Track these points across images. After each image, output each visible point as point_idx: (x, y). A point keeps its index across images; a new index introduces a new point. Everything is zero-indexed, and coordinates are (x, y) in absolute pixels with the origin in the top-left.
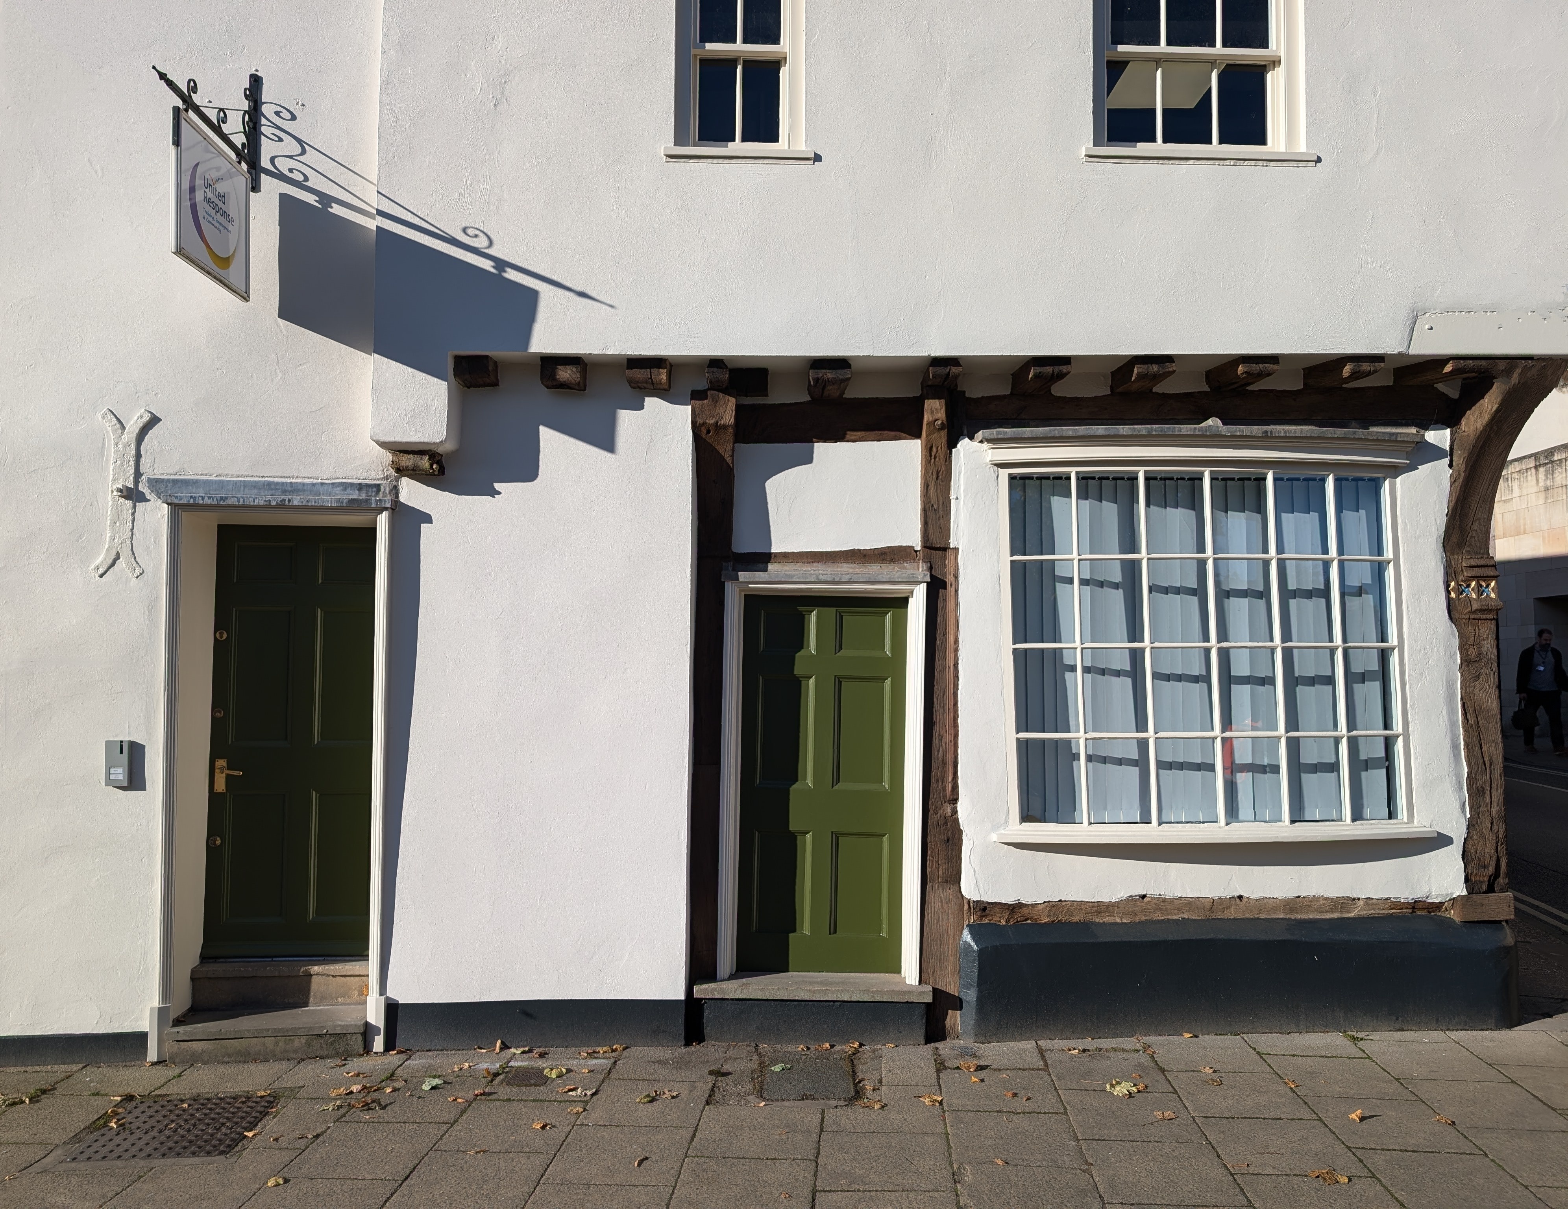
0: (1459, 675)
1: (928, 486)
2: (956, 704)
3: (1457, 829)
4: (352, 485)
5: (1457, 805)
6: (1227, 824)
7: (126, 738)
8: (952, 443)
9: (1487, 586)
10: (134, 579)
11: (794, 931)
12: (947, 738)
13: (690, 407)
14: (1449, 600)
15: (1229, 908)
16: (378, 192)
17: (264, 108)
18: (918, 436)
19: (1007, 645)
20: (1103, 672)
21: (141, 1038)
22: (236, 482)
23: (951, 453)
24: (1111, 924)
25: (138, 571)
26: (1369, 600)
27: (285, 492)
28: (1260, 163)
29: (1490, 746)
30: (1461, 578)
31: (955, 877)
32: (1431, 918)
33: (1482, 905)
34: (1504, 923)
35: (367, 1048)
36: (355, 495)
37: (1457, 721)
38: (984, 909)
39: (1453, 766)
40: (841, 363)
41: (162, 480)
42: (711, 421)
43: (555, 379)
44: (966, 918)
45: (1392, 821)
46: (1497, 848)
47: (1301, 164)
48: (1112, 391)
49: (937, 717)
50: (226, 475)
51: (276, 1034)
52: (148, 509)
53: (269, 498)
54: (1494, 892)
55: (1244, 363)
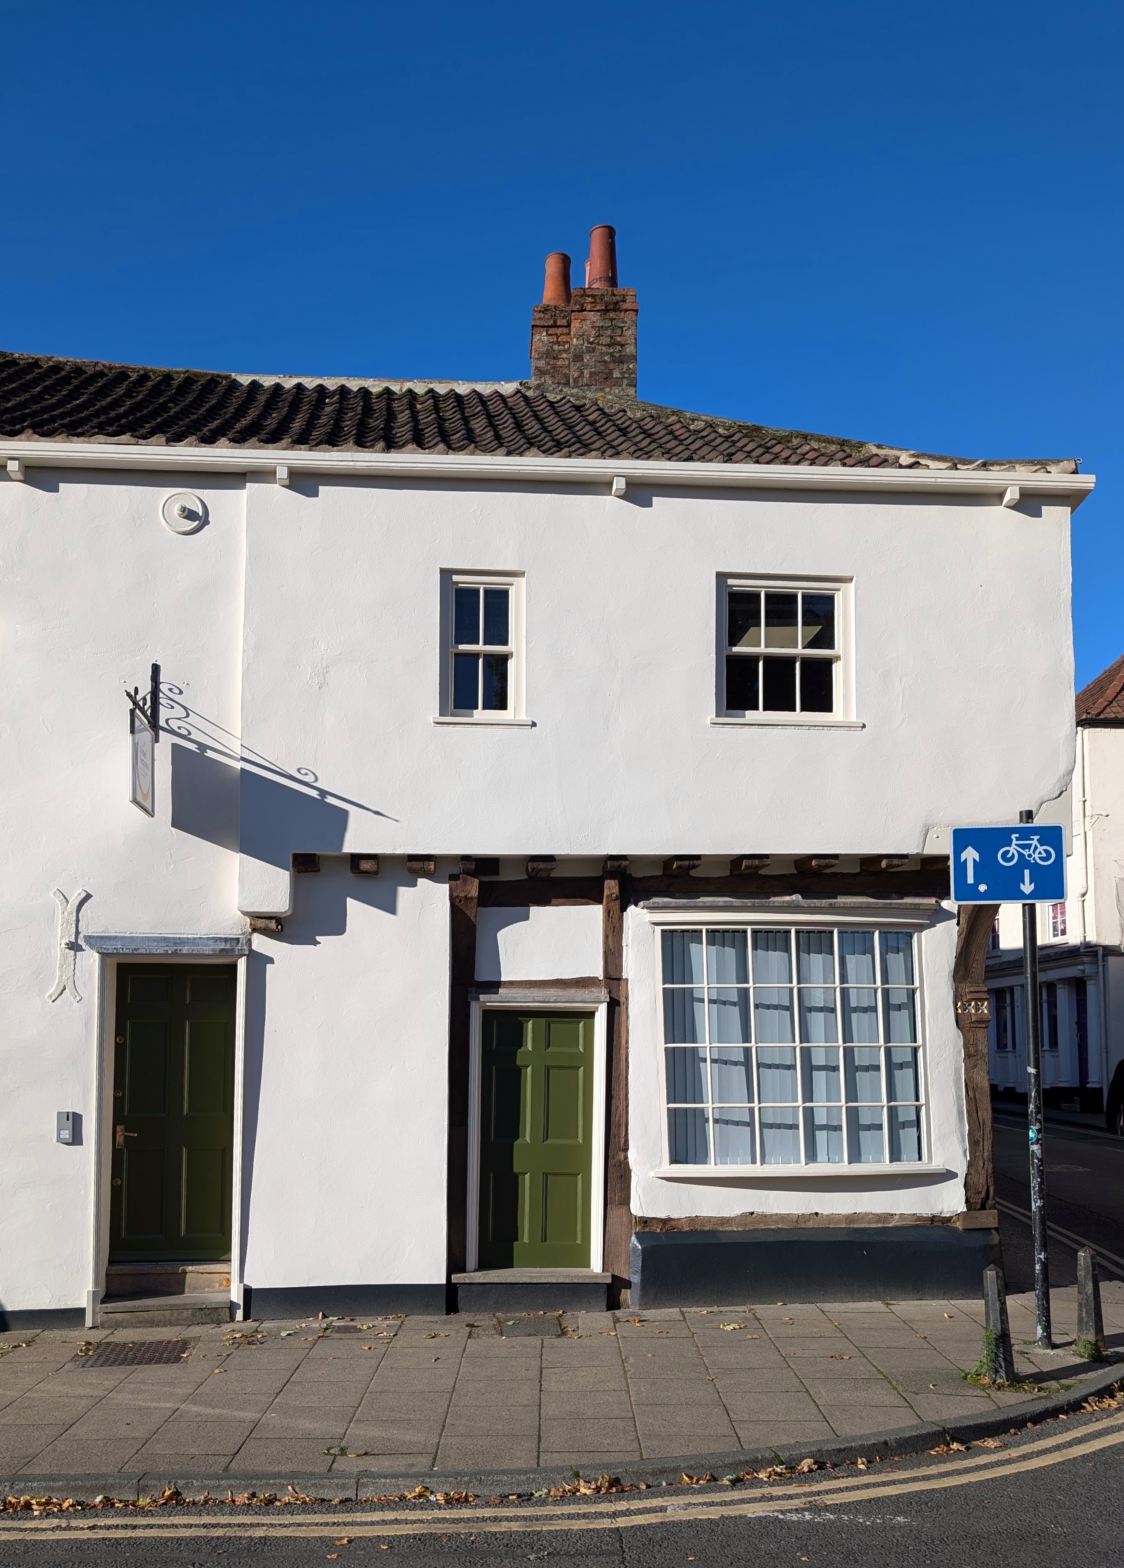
0: (963, 1064)
1: (607, 937)
2: (627, 1084)
3: (960, 1167)
4: (220, 938)
5: (961, 1152)
6: (806, 1164)
7: (70, 1111)
8: (623, 909)
9: (982, 1005)
10: (75, 1003)
11: (517, 1240)
12: (622, 1107)
13: (448, 885)
14: (957, 1015)
15: (809, 1220)
16: (242, 745)
17: (161, 686)
18: (600, 902)
19: (661, 1045)
20: (726, 1062)
21: (81, 1312)
22: (142, 938)
23: (623, 915)
24: (730, 1231)
25: (78, 998)
26: (905, 1013)
27: (175, 944)
28: (826, 728)
29: (983, 1112)
30: (965, 1000)
31: (626, 1201)
32: (944, 1227)
33: (977, 1218)
34: (993, 1231)
35: (232, 1319)
36: (222, 946)
37: (962, 1095)
38: (646, 1222)
39: (958, 1125)
40: (550, 858)
41: (94, 937)
42: (462, 895)
43: (360, 869)
44: (634, 1228)
45: (920, 1162)
46: (987, 1180)
47: (852, 729)
48: (731, 873)
49: (614, 1093)
50: (136, 933)
51: (173, 1308)
52: (85, 956)
53: (166, 948)
54: (985, 1209)
55: (815, 858)
